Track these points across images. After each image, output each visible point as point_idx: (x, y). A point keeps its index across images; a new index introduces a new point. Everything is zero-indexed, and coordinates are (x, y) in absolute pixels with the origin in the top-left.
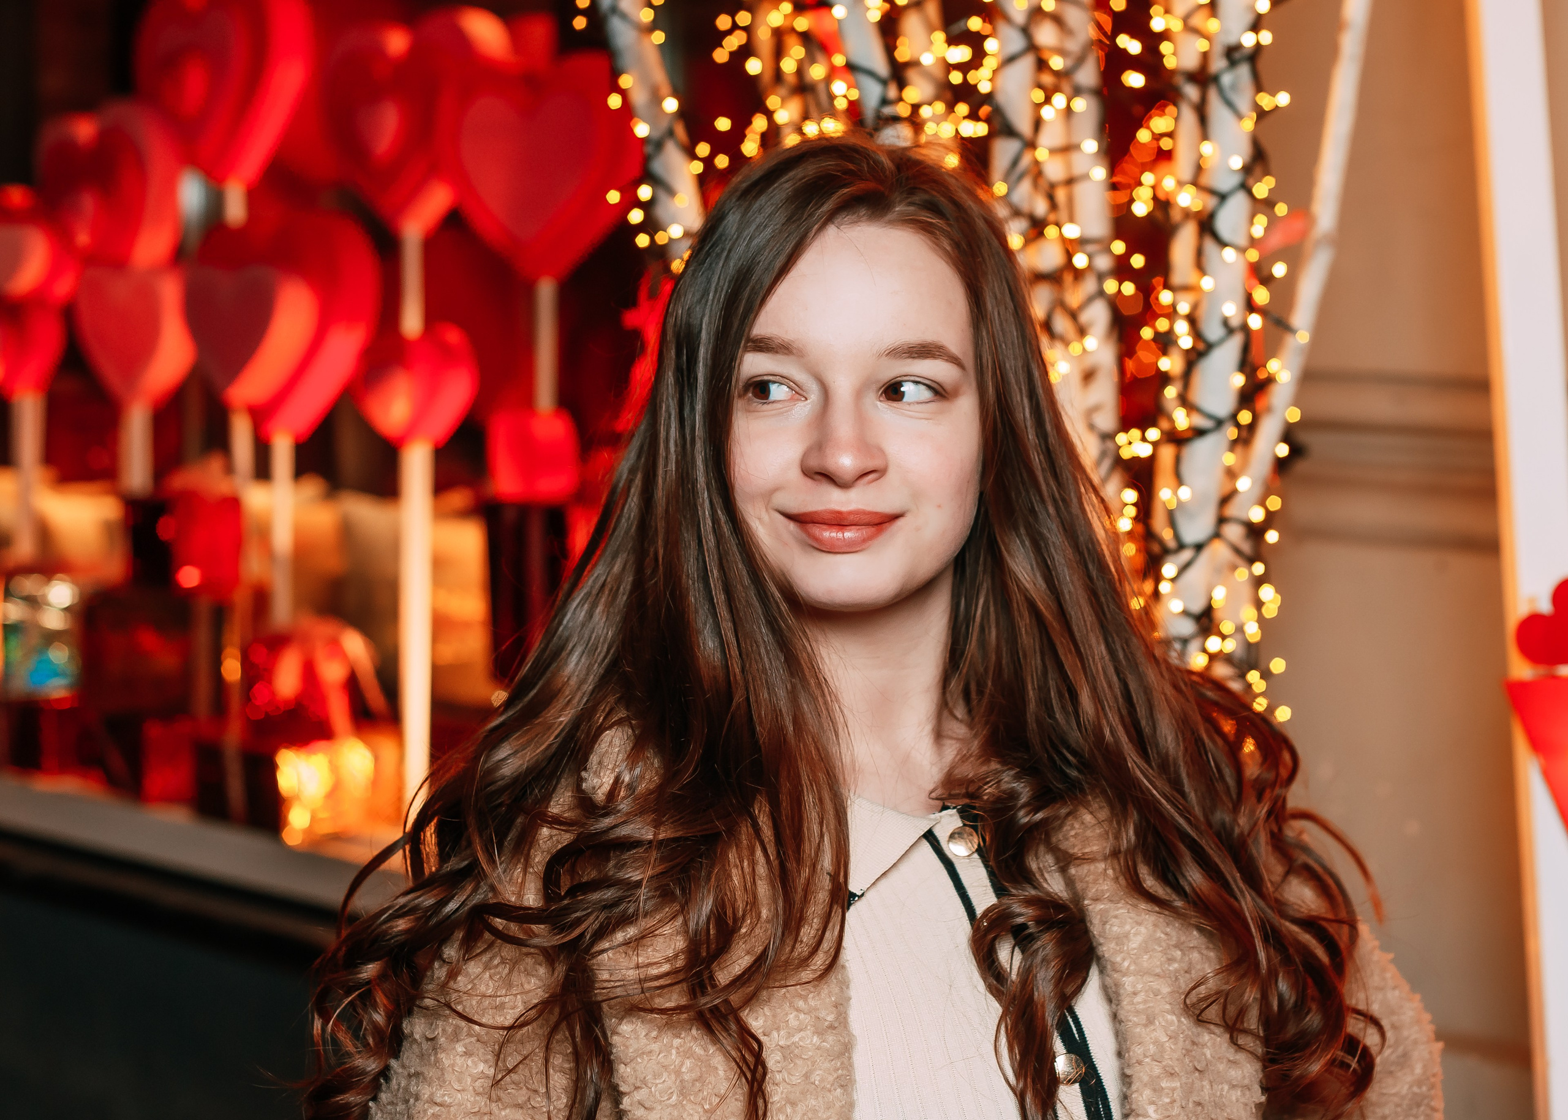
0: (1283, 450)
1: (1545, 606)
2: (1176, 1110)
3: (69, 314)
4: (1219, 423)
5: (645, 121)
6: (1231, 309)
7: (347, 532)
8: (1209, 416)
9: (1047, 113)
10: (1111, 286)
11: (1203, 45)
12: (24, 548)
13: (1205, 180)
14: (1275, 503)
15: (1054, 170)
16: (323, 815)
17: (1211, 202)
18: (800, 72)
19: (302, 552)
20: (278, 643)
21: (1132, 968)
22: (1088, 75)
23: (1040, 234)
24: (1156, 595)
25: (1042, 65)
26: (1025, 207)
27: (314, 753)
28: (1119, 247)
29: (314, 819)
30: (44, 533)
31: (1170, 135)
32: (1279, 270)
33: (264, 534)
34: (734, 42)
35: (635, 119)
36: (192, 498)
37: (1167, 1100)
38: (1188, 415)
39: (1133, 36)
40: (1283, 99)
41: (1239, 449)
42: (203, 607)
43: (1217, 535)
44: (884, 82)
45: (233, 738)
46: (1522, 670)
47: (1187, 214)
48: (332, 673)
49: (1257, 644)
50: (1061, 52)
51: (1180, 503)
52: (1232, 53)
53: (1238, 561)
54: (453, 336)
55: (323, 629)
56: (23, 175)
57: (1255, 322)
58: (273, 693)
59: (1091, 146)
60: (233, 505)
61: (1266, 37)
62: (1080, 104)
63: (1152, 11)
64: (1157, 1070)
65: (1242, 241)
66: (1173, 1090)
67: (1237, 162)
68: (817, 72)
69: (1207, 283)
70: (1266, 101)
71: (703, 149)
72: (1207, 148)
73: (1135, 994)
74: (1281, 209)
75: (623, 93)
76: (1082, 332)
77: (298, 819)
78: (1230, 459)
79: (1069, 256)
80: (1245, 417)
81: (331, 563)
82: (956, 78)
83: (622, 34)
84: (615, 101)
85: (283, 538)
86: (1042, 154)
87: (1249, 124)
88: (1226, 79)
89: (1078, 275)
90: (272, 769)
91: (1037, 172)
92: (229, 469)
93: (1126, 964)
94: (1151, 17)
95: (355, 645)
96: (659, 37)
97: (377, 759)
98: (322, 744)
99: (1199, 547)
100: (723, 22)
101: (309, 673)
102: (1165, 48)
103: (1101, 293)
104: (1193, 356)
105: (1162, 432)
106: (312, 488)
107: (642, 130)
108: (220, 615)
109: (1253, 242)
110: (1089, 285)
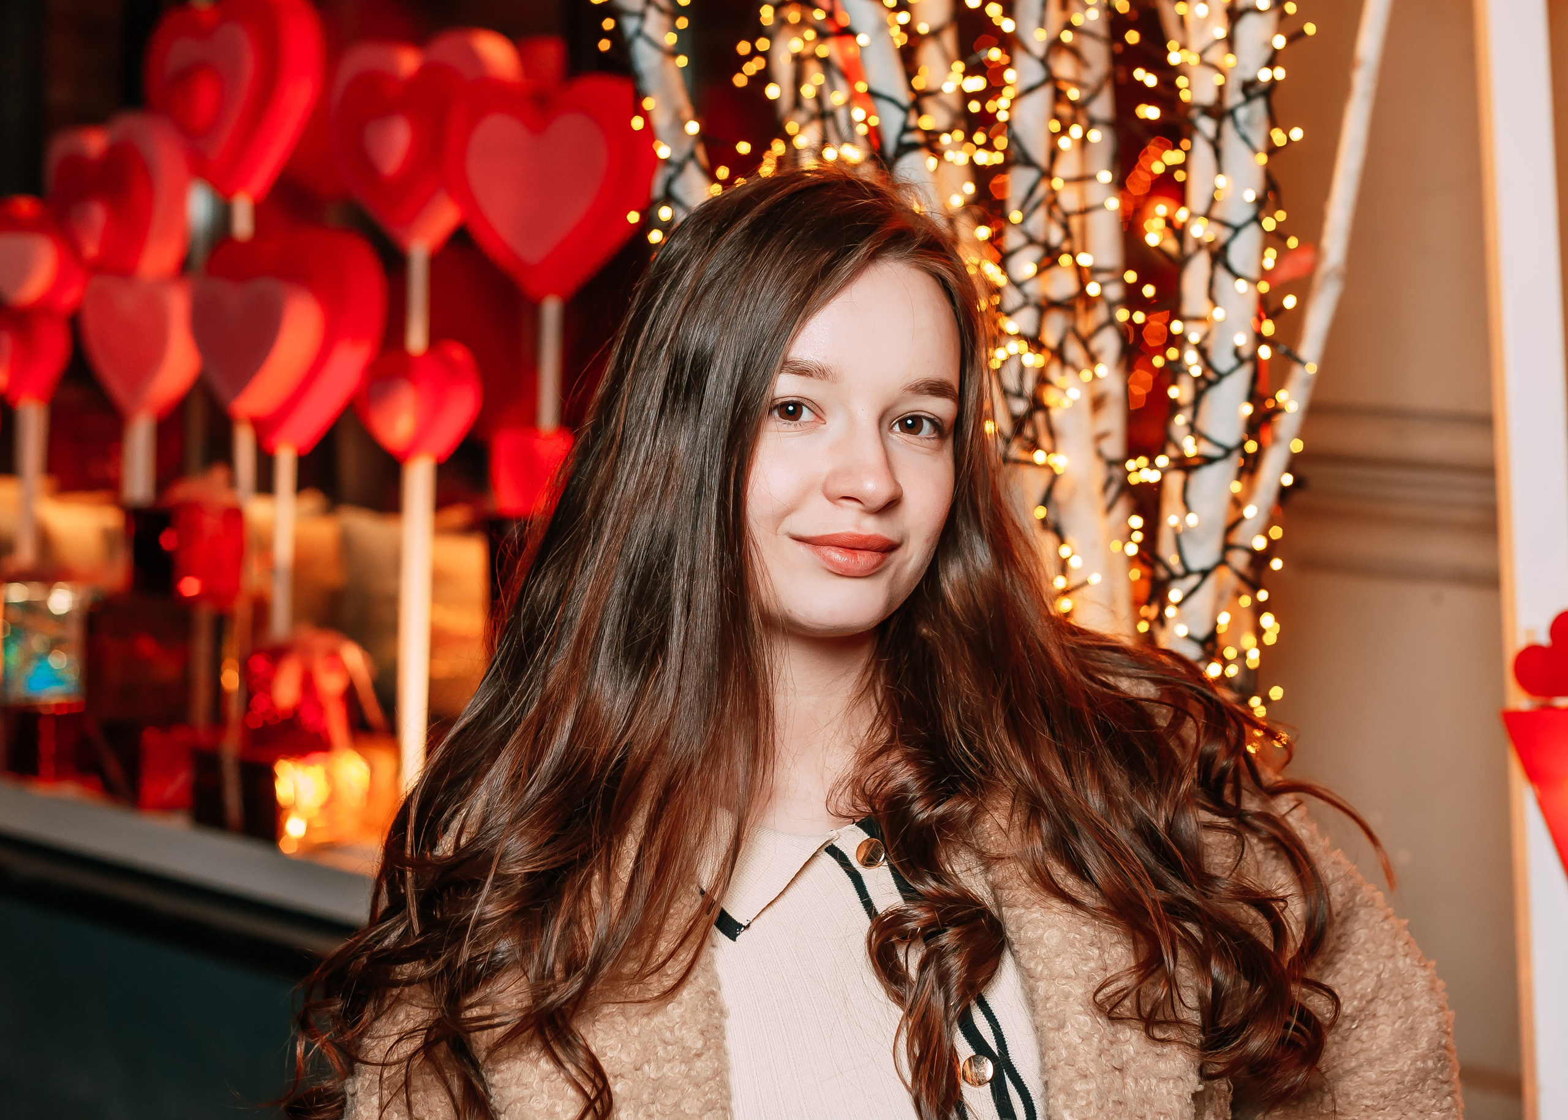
0: (1288, 480)
1: (1543, 639)
2: (1093, 1112)
3: (74, 323)
4: (1228, 452)
5: (666, 143)
6: (1242, 340)
7: (346, 544)
8: (1218, 445)
9: (1064, 143)
10: (1122, 315)
11: (1219, 79)
12: (25, 555)
13: (1216, 213)
14: (1276, 532)
15: (1069, 200)
16: (319, 824)
17: (1225, 234)
18: (819, 98)
19: (302, 564)
20: (278, 654)
21: (1046, 972)
22: (1102, 107)
23: (1055, 262)
24: (1161, 620)
25: (1059, 96)
26: (1040, 236)
27: (312, 764)
28: (1131, 277)
29: (309, 828)
30: (45, 540)
31: (1184, 167)
32: (1290, 302)
33: (266, 547)
34: (752, 67)
35: (657, 142)
36: (194, 508)
37: (1084, 1103)
38: (1196, 444)
39: (1148, 70)
40: (1297, 134)
41: (1245, 478)
42: (204, 615)
43: (1223, 562)
44: (906, 110)
45: (231, 747)
46: (1521, 701)
47: (1199, 246)
48: (331, 684)
49: (1256, 670)
50: (1078, 84)
51: (1188, 530)
52: (1249, 88)
53: (1244, 588)
54: (458, 353)
55: (322, 641)
56: (32, 186)
57: (1265, 352)
58: (272, 704)
59: (1105, 176)
60: (235, 516)
61: (1280, 73)
62: (1096, 136)
63: (1168, 46)
64: (1072, 1073)
65: (1254, 273)
66: (1088, 1093)
67: (1250, 196)
68: (837, 98)
69: (1218, 314)
70: (1279, 138)
71: (723, 172)
72: (1221, 181)
73: (1048, 999)
74: (1293, 242)
75: (646, 115)
76: (1093, 359)
77: (294, 828)
78: (1236, 487)
79: (1083, 284)
80: (1251, 447)
81: (331, 576)
82: (974, 107)
83: (646, 58)
84: (637, 123)
85: (283, 551)
86: (1057, 183)
87: (1262, 159)
88: (1241, 114)
89: (1090, 303)
90: (270, 778)
91: (1053, 201)
92: (232, 482)
93: (1040, 968)
94: (1168, 52)
95: (353, 657)
96: (682, 61)
97: (372, 770)
98: (319, 756)
99: (1205, 573)
100: (743, 48)
101: (308, 683)
102: (1181, 82)
103: (1111, 321)
104: (1202, 385)
105: (1171, 460)
106: (312, 502)
107: (663, 151)
108: (221, 624)
109: (1265, 274)
110: (1101, 314)
